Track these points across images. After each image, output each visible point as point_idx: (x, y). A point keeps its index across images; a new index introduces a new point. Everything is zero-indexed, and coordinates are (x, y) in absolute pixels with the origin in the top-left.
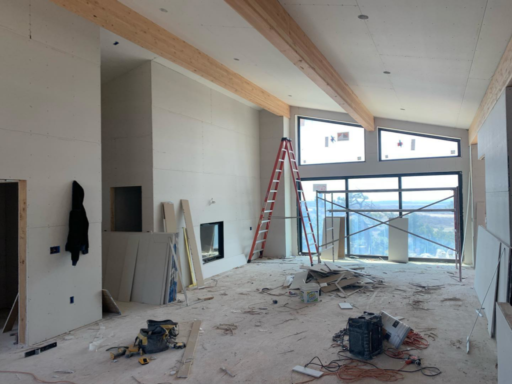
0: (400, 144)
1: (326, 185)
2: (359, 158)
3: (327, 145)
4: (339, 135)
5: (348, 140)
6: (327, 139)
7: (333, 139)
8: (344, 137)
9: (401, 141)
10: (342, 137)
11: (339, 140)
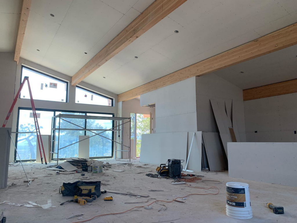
0: (86, 96)
1: (40, 114)
2: (63, 100)
3: (42, 88)
4: (51, 84)
5: (56, 88)
6: (42, 85)
7: (46, 86)
8: (54, 86)
9: (86, 95)
10: (53, 85)
11: (50, 87)
